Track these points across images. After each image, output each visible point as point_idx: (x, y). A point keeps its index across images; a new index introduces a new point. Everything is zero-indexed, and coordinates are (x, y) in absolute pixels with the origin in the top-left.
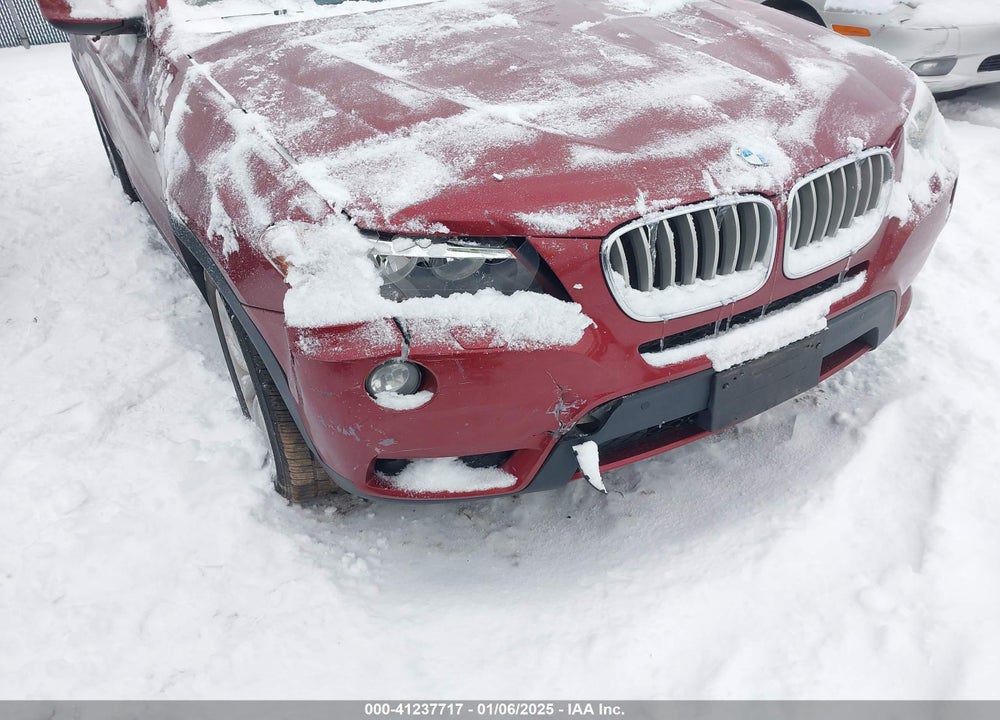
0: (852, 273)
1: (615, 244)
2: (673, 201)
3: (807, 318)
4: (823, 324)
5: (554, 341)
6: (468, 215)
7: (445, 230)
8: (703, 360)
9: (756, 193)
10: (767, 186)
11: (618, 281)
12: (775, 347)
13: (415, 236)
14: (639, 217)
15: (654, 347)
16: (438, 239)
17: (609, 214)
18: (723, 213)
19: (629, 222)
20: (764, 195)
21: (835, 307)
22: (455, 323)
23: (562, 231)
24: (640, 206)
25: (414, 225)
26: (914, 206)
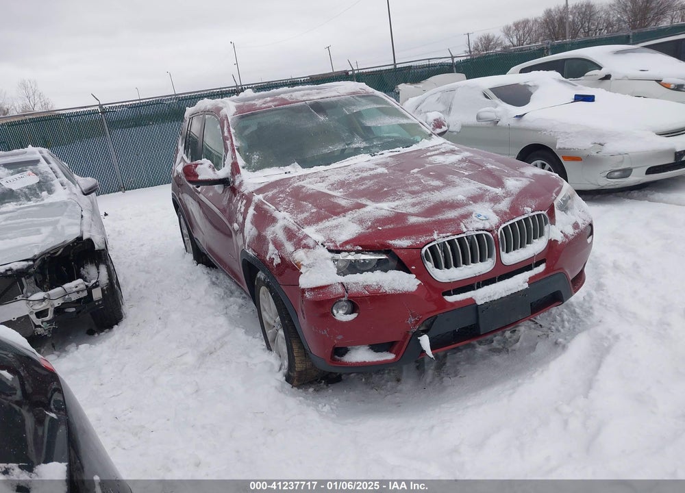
0: (537, 264)
1: (426, 251)
2: (448, 234)
3: (519, 283)
4: (526, 286)
5: (405, 289)
6: (369, 242)
7: (360, 248)
8: (471, 299)
9: (483, 230)
10: (488, 227)
11: (430, 266)
12: (504, 295)
13: (349, 251)
14: (435, 240)
15: (449, 294)
16: (358, 252)
17: (423, 239)
18: (470, 239)
19: (431, 242)
20: (486, 231)
21: (531, 279)
22: (365, 284)
23: (405, 246)
24: (435, 236)
25: (348, 247)
26: (566, 236)
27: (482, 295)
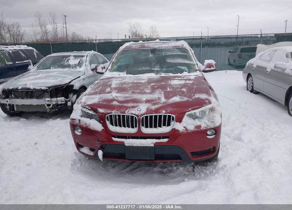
0: (163, 138)
1: (108, 116)
2: (119, 112)
3: (149, 143)
4: (153, 145)
5: (97, 129)
6: (93, 107)
7: (90, 108)
9: (134, 115)
10: (136, 114)
11: (108, 123)
12: (139, 145)
13: (87, 108)
14: (112, 113)
15: (115, 137)
16: (89, 110)
17: (108, 111)
18: (128, 117)
19: (110, 113)
20: (135, 115)
21: (156, 143)
22: (86, 123)
23: (101, 112)
24: (113, 112)
25: (87, 107)
26: (186, 129)
27: (129, 142)
